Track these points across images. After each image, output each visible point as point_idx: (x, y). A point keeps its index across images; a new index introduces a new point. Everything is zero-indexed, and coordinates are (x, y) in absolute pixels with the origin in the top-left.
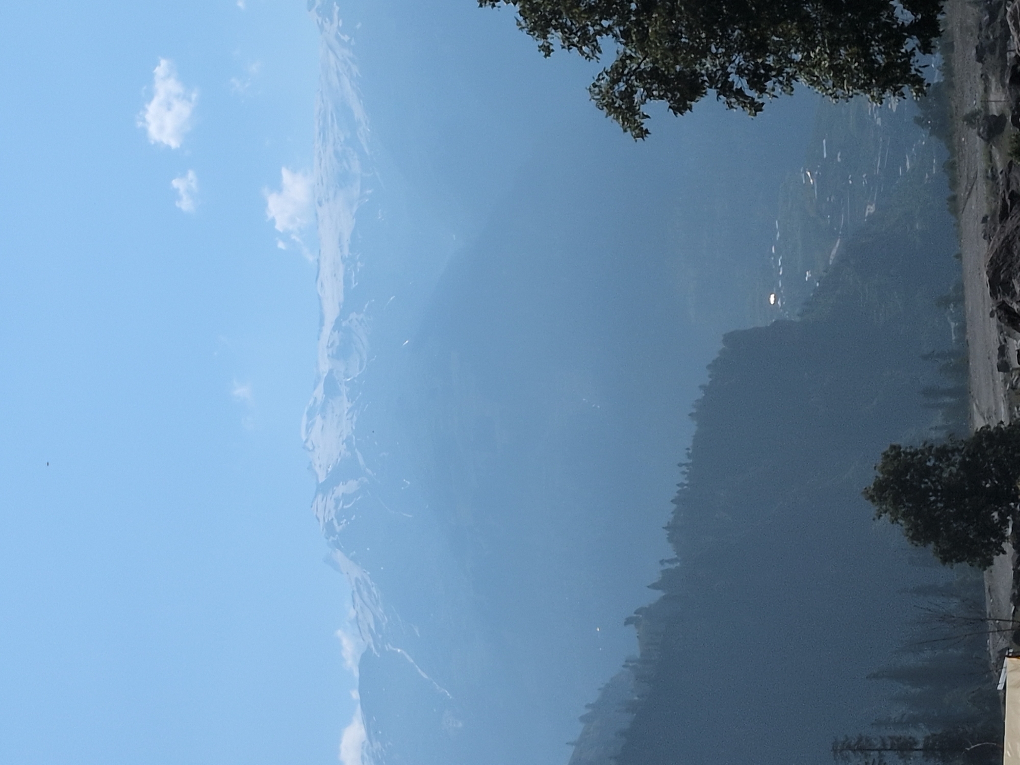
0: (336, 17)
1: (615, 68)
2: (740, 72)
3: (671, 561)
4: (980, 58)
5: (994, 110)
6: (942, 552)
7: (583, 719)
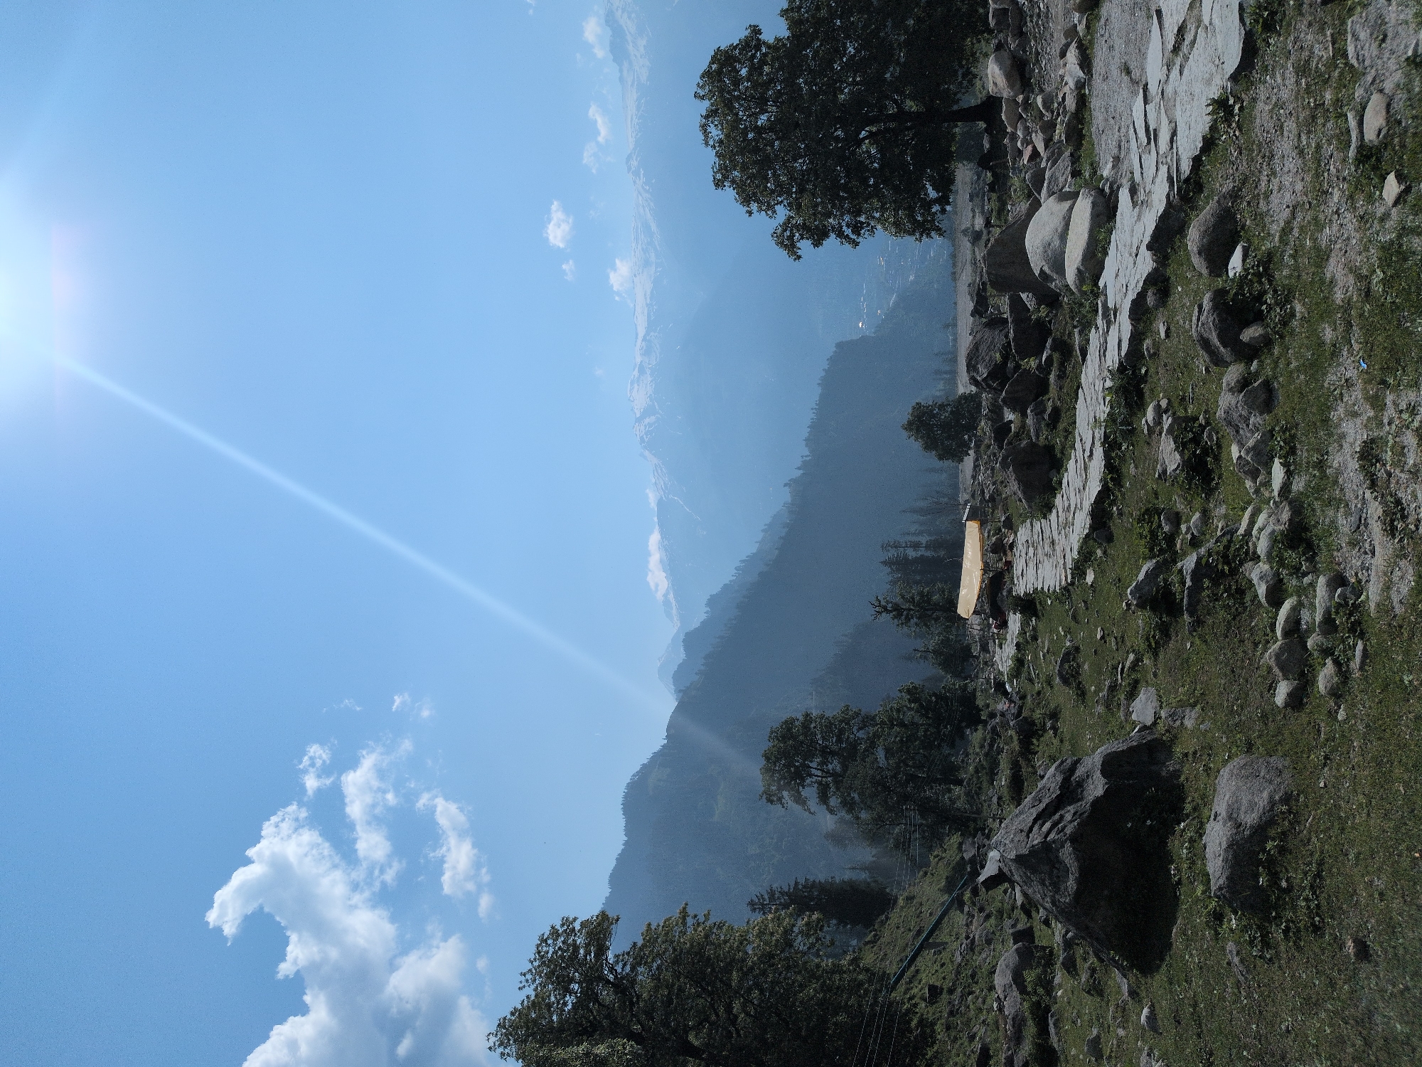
0: (642, 176)
1: (784, 224)
2: (848, 226)
3: (806, 456)
4: (971, 200)
5: (977, 228)
6: (939, 455)
7: (763, 531)
